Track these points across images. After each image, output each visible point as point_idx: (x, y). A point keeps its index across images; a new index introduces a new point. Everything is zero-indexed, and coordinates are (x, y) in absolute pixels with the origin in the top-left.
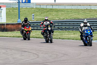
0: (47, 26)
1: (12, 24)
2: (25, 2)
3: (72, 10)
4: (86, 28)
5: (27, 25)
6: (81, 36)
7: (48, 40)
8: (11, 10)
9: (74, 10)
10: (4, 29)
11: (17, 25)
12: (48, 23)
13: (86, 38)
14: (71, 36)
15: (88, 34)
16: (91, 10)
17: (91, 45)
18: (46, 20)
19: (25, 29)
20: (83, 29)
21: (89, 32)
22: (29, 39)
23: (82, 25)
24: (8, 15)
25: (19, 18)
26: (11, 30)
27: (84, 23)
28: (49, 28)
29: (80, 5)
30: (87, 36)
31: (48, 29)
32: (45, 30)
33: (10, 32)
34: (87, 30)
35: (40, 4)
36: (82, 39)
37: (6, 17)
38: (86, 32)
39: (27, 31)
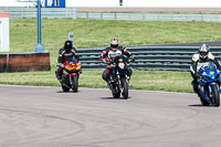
0: (116, 60)
1: (24, 55)
2: (53, 6)
3: (159, 23)
4: (206, 64)
5: (70, 58)
6: (195, 83)
7: (119, 93)
8: (20, 24)
9: (165, 23)
10: (5, 66)
11: (34, 58)
12: (119, 52)
13: (206, 89)
14: (158, 81)
15: (210, 78)
16: (202, 24)
17: (218, 105)
18: (113, 46)
19: (67, 67)
20: (198, 68)
21: (212, 73)
22: (75, 91)
23: (196, 57)
24: (14, 34)
25: (39, 41)
26: (22, 69)
27: (201, 53)
28: (122, 65)
29: (177, 12)
30: (208, 84)
31: (118, 67)
32: (111, 70)
33: (18, 74)
34: (207, 70)
35: (86, 11)
36: (196, 90)
37: (11, 40)
38: (204, 74)
39: (70, 72)
